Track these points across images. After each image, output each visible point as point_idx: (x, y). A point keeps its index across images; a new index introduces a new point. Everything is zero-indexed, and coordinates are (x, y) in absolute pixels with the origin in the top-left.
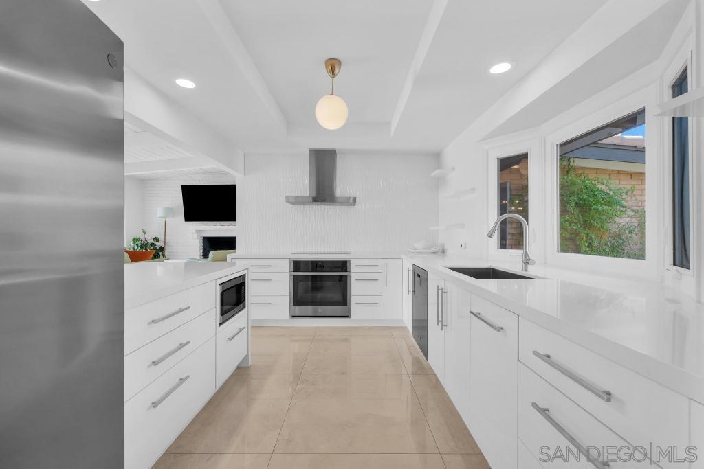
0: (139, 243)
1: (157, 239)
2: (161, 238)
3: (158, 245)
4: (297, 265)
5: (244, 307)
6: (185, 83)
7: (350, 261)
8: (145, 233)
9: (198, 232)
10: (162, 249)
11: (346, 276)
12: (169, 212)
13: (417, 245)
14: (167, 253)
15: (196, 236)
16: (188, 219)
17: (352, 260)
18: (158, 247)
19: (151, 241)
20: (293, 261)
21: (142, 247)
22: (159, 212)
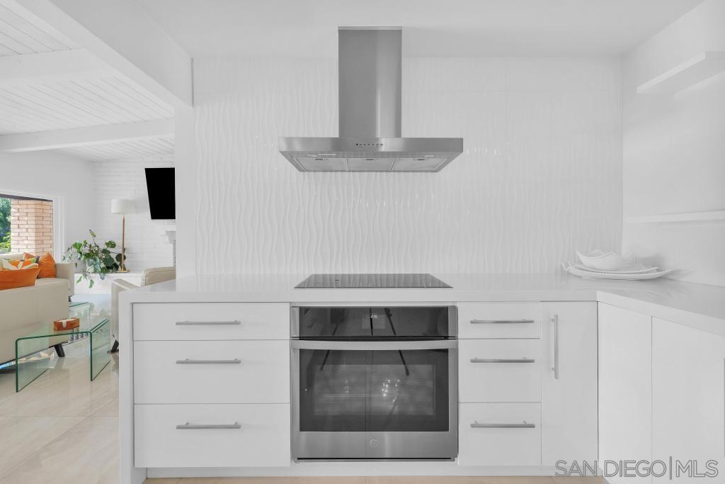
0: (86, 250)
1: (112, 244)
2: (119, 242)
7: (455, 308)
8: (95, 236)
10: (120, 257)
11: (445, 351)
12: (128, 205)
14: (126, 263)
15: (167, 239)
16: (155, 215)
17: (457, 305)
18: (114, 256)
19: (103, 246)
20: (301, 309)
21: (88, 256)
22: (114, 206)
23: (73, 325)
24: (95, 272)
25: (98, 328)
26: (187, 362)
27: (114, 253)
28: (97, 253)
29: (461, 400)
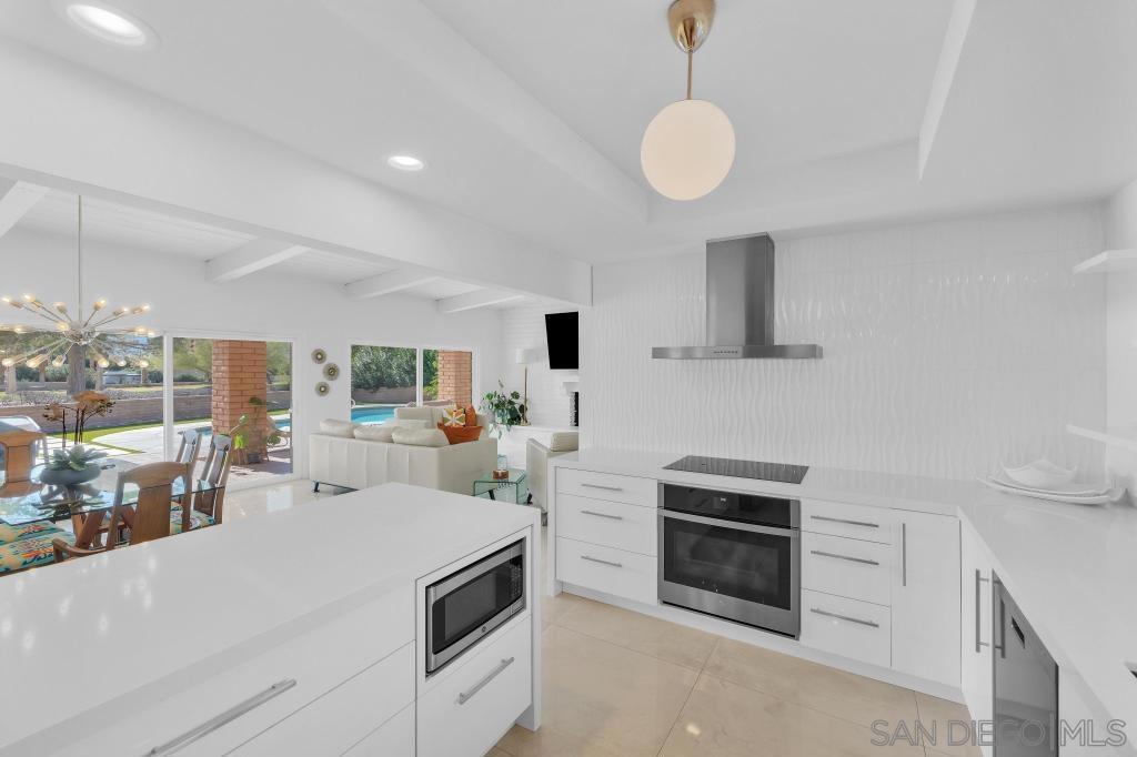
0: (495, 400)
1: (515, 395)
2: (522, 394)
3: (519, 402)
4: (673, 496)
5: (523, 607)
6: (407, 161)
7: (798, 502)
8: (502, 386)
9: (567, 384)
10: (522, 408)
11: (788, 539)
12: (530, 355)
13: (1019, 475)
14: (528, 414)
15: (564, 391)
16: (555, 364)
17: (801, 500)
18: (517, 407)
19: (509, 397)
20: (665, 485)
21: (497, 406)
22: (518, 356)
23: (505, 475)
24: (503, 423)
25: (520, 481)
26: (588, 513)
27: (518, 403)
28: (504, 404)
29: (803, 585)
